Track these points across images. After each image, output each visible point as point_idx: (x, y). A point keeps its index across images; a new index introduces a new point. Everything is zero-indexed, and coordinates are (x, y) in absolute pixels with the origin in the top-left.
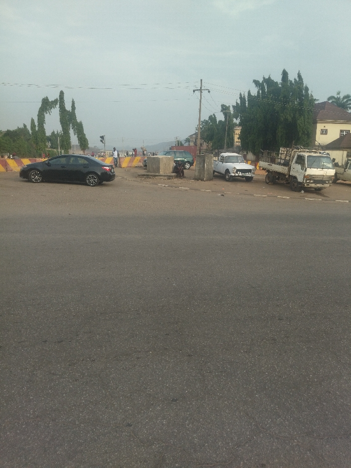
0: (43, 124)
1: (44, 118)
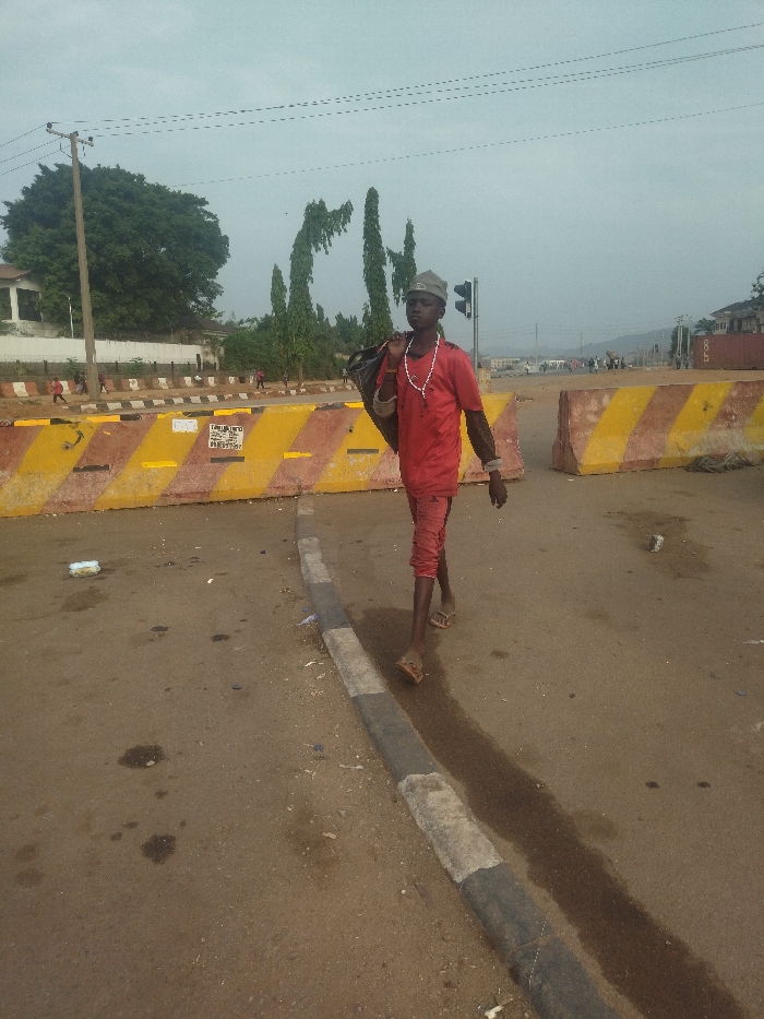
0: (306, 283)
1: (310, 263)
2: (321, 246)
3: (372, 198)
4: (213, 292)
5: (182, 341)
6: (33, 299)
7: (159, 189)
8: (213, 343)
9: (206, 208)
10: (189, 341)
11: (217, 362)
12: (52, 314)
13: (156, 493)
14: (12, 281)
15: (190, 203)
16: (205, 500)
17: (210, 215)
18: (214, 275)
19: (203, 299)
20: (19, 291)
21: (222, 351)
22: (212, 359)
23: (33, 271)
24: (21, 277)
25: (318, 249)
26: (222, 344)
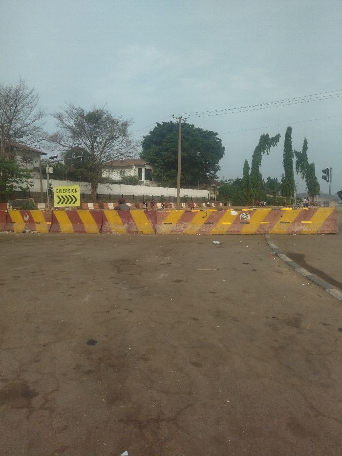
0: (258, 167)
1: (260, 159)
2: (265, 151)
3: (289, 130)
4: (216, 169)
5: (203, 189)
6: (150, 172)
7: (199, 130)
8: (215, 189)
9: (217, 136)
10: (205, 188)
11: (216, 197)
12: (157, 178)
13: (225, 230)
14: (144, 166)
15: (212, 135)
16: (238, 233)
17: (218, 139)
18: (217, 162)
19: (212, 172)
20: (146, 169)
21: (218, 193)
22: (213, 196)
23: (151, 162)
24: (147, 164)
25: (264, 153)
26: (218, 190)
